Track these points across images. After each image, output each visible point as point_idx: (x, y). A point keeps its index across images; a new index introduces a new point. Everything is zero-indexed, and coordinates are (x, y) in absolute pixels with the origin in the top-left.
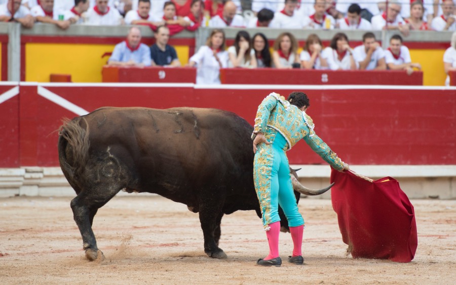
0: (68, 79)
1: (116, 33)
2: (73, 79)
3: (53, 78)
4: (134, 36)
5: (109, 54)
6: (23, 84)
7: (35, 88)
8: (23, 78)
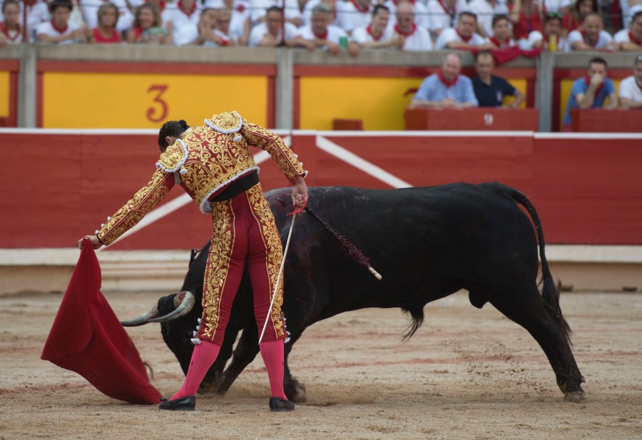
0: (357, 125)
1: (424, 62)
2: (365, 125)
3: (339, 124)
4: (449, 66)
5: (414, 91)
6: (296, 132)
7: (312, 139)
8: (296, 125)
